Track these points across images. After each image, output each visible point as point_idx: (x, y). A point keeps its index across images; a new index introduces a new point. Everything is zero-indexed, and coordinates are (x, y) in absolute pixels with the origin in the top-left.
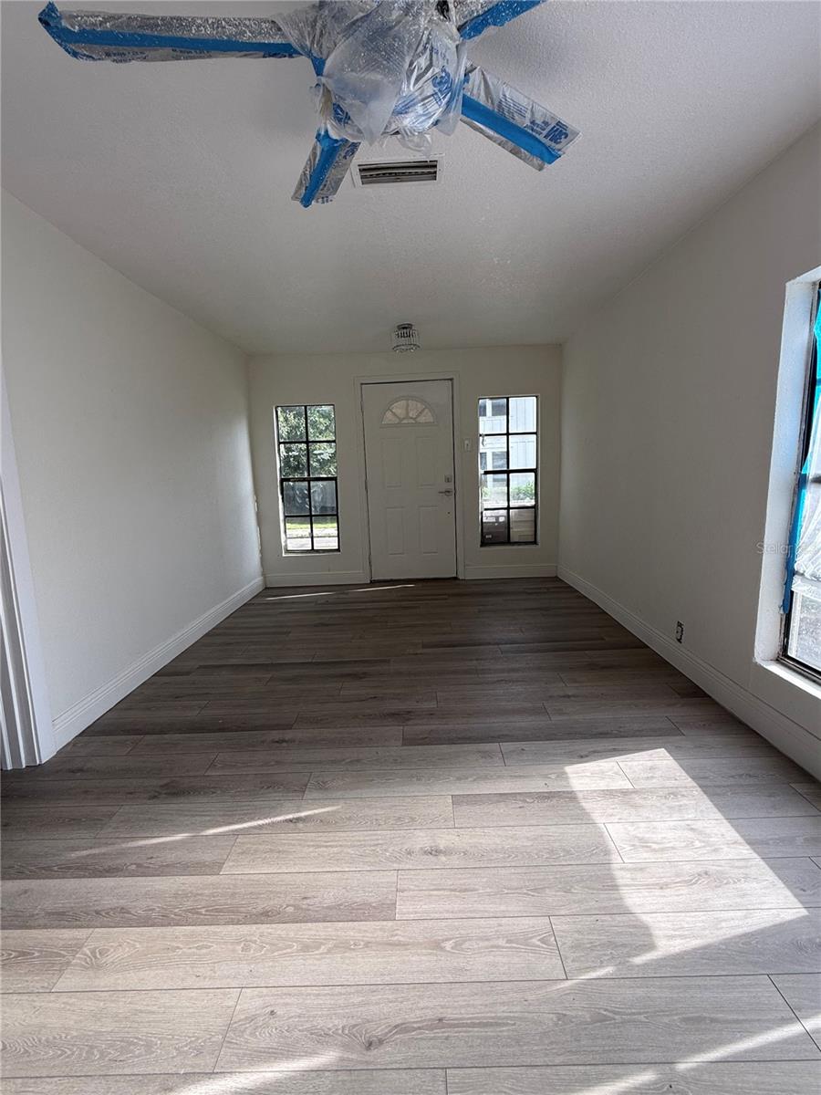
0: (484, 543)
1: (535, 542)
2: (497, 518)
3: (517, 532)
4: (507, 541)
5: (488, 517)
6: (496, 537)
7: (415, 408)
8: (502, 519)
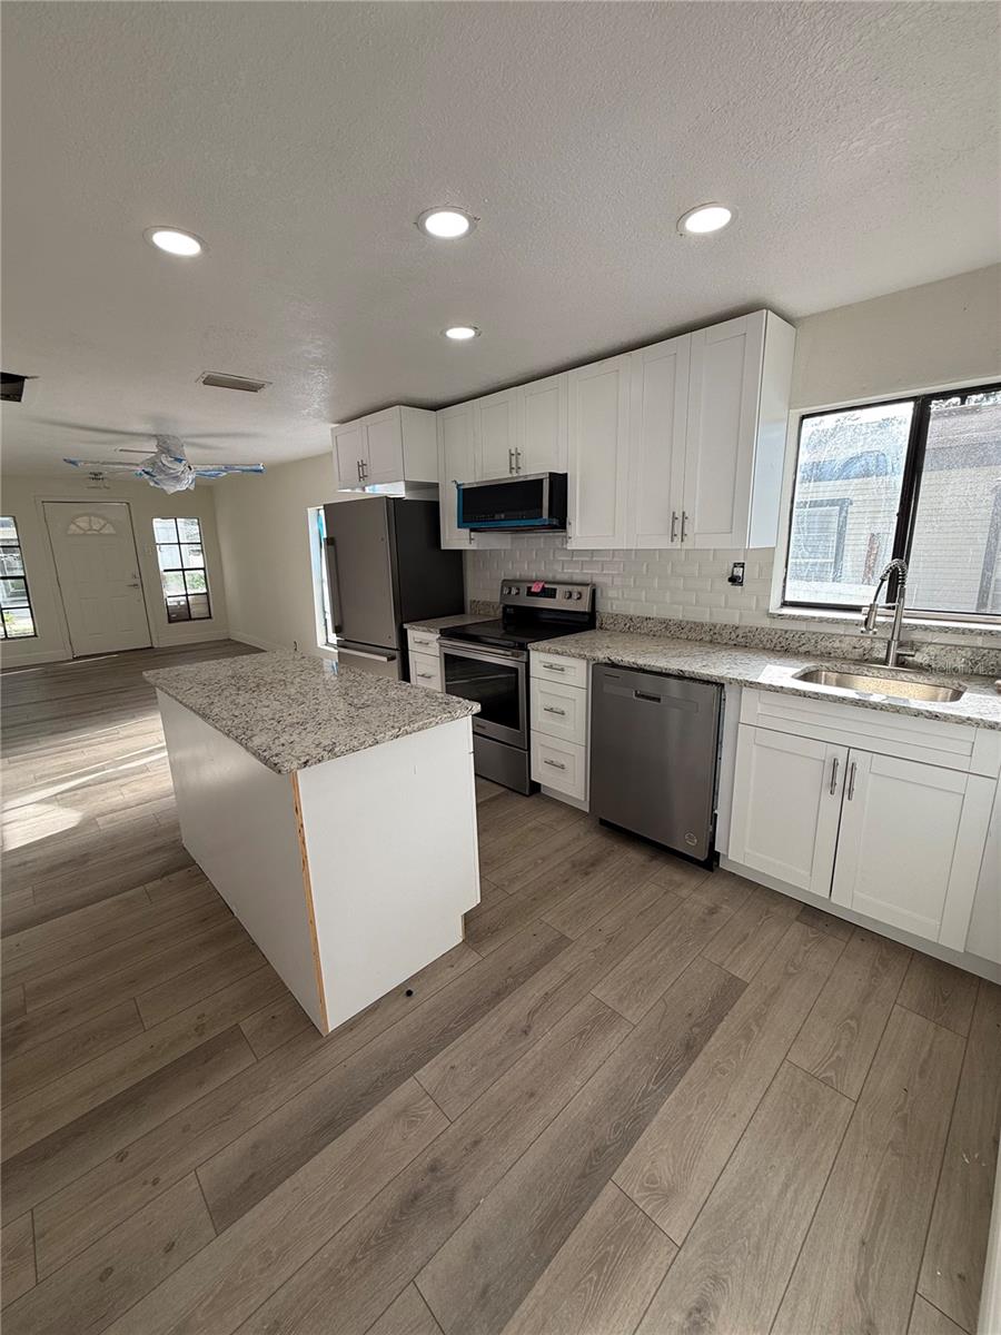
0: (170, 621)
1: (210, 617)
2: (179, 602)
3: (195, 612)
4: (190, 619)
5: (171, 602)
6: (181, 615)
7: (97, 524)
8: (182, 603)
